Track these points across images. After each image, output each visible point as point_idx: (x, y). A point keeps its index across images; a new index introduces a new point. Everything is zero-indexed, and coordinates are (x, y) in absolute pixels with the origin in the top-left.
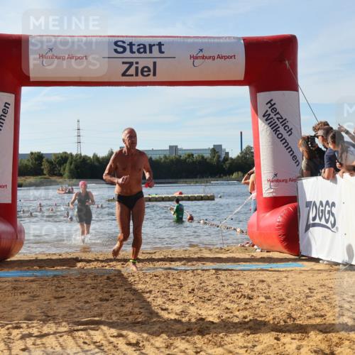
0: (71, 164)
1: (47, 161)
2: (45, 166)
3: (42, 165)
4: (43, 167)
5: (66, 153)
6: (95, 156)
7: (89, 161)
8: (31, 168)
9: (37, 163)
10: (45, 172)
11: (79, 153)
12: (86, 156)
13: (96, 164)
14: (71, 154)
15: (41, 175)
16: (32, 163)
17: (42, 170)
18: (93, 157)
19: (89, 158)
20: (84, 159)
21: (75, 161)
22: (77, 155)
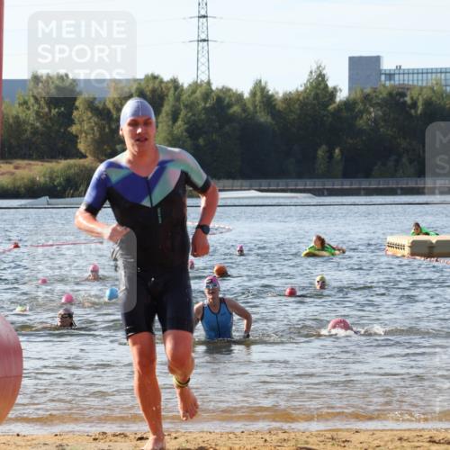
0: (175, 116)
1: (91, 105)
2: (84, 127)
3: (71, 122)
4: (74, 129)
5: (155, 78)
6: (260, 90)
7: (236, 109)
8: (35, 132)
9: (54, 111)
10: (82, 147)
11: (204, 78)
12: (226, 91)
13: (264, 118)
14: (175, 83)
15: (67, 157)
16: (37, 113)
17: (74, 139)
18: (253, 94)
19: (240, 97)
20: (219, 100)
21: (190, 107)
22: (195, 86)
